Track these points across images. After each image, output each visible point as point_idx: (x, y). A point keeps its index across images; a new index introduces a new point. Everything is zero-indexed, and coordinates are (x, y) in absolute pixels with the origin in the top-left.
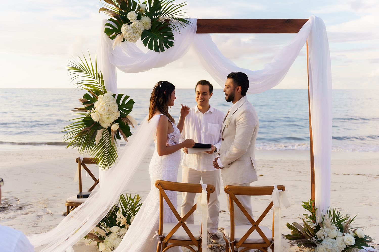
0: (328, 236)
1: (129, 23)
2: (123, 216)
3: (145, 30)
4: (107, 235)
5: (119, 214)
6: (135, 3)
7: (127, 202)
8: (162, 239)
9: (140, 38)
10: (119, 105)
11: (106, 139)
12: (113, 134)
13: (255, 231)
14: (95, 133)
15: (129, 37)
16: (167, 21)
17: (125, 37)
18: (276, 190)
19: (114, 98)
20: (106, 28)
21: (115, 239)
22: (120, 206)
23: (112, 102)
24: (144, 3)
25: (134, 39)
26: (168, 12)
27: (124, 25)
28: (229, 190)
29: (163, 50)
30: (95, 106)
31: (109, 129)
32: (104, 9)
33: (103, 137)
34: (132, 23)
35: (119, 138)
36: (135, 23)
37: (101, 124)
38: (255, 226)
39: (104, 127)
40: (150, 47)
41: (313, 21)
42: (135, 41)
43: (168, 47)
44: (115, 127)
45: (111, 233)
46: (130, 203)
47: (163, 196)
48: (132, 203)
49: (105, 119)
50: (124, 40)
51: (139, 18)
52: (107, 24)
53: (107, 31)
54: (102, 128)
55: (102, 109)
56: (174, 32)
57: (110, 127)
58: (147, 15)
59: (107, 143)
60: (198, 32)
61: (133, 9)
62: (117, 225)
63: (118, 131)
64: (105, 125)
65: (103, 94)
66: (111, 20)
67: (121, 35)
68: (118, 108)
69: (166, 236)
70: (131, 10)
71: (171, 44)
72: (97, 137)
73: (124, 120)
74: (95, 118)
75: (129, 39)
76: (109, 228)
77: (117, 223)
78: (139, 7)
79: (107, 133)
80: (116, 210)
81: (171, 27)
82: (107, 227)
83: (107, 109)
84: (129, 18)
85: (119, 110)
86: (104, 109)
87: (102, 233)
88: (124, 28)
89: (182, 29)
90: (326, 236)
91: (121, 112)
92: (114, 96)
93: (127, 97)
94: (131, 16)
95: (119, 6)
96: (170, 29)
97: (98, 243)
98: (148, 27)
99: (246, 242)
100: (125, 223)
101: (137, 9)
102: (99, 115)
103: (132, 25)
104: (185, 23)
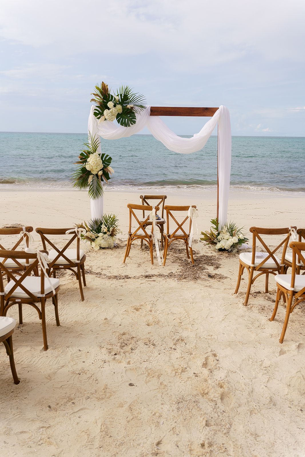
0: (223, 239)
1: (109, 109)
2: (105, 227)
3: (119, 114)
4: (96, 238)
5: (103, 226)
6: (112, 96)
7: (108, 219)
8: (130, 235)
9: (116, 119)
10: (103, 161)
11: (95, 181)
12: (100, 178)
13: (180, 230)
14: (88, 177)
15: (109, 118)
16: (132, 108)
17: (106, 117)
18: (190, 208)
19: (100, 156)
20: (94, 112)
21: (101, 240)
22: (103, 222)
23: (98, 159)
24: (117, 96)
25: (112, 119)
26: (133, 100)
27: (106, 110)
28: (166, 208)
29: (129, 126)
30: (88, 161)
31: (97, 175)
32: (93, 100)
33: (93, 180)
34: (110, 109)
35: (102, 180)
36: (113, 109)
37: (92, 172)
38: (180, 227)
39: (93, 174)
40: (122, 124)
41: (221, 109)
42: (112, 121)
43: (132, 124)
44: (100, 173)
45: (99, 237)
46: (110, 220)
47: (131, 212)
48: (111, 220)
49: (94, 169)
50: (105, 119)
51: (115, 106)
52: (95, 110)
53: (95, 114)
54: (92, 174)
55: (93, 163)
56: (136, 115)
57: (97, 174)
58: (120, 103)
59: (95, 184)
60: (151, 115)
61: (111, 100)
62: (102, 233)
63: (101, 176)
64: (94, 173)
65: (93, 153)
66: (97, 107)
67: (104, 116)
68: (102, 162)
69: (132, 233)
70: (110, 101)
71: (134, 122)
72: (89, 180)
73: (105, 170)
74: (88, 168)
75: (109, 119)
76: (97, 234)
77: (102, 231)
78: (115, 99)
79: (95, 178)
80: (101, 224)
81: (134, 111)
82: (96, 233)
83: (95, 162)
84: (109, 106)
85: (103, 163)
86: (94, 163)
87: (94, 237)
88: (106, 112)
89: (141, 112)
90: (222, 238)
91: (104, 165)
92: (99, 155)
93: (107, 156)
94: (110, 104)
95: (102, 98)
96: (134, 113)
97: (91, 243)
98: (121, 111)
99: (175, 235)
100: (106, 231)
101: (114, 100)
102: (91, 166)
103: (111, 110)
104: (143, 109)
